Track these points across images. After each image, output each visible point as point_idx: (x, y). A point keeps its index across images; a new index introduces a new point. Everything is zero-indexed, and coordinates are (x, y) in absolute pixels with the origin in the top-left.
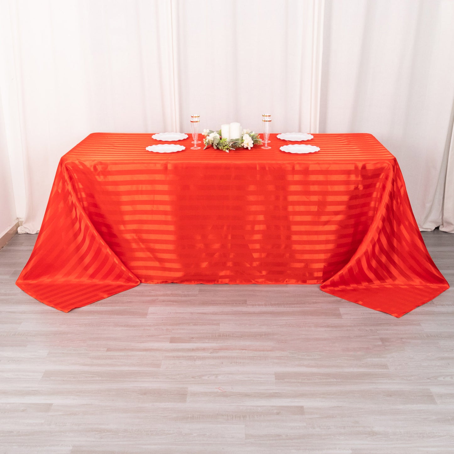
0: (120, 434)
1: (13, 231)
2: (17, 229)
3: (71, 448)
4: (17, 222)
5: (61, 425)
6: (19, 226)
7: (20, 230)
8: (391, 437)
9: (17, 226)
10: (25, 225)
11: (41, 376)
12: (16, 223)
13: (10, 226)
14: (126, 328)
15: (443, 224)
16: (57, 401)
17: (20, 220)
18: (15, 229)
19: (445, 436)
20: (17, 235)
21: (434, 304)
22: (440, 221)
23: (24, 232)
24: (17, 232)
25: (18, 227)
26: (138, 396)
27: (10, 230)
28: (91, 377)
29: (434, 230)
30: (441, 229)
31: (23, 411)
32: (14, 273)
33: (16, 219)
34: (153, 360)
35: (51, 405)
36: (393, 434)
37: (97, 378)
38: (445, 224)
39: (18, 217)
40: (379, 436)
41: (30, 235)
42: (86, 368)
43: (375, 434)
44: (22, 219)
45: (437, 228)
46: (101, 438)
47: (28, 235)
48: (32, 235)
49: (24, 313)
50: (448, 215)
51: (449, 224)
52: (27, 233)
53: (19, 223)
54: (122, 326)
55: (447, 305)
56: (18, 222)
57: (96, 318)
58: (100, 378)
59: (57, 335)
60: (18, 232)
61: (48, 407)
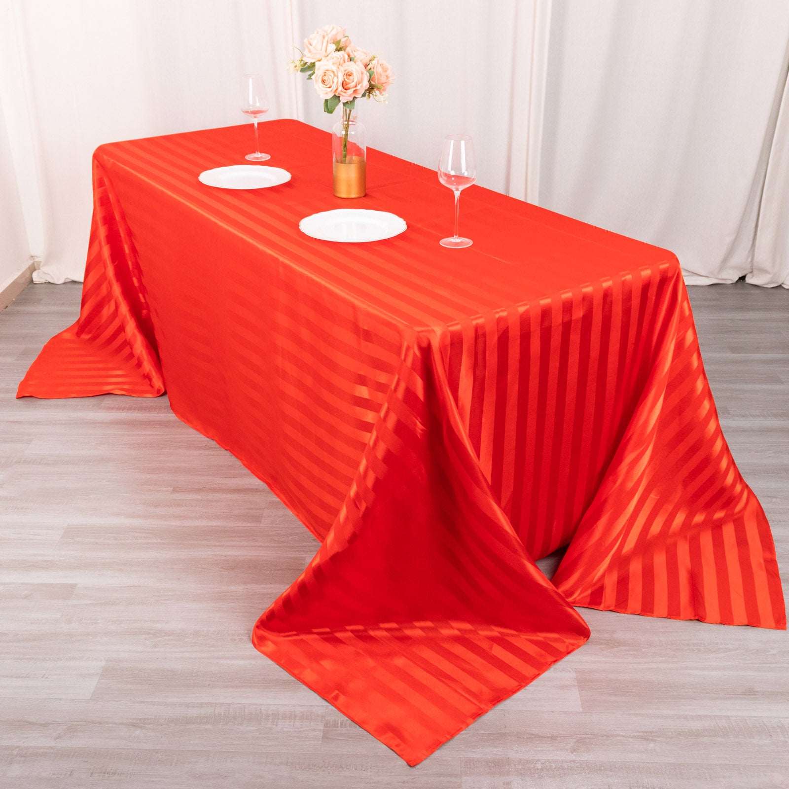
0: (186, 640)
1: (23, 279)
2: (32, 274)
3: (103, 663)
4: (30, 262)
5: (89, 622)
6: (35, 270)
7: (37, 277)
8: (643, 650)
9: (33, 269)
10: (44, 269)
11: (61, 536)
12: (30, 264)
13: (18, 270)
14: (207, 452)
15: (752, 272)
16: (83, 579)
17: (37, 259)
18: (28, 275)
19: (737, 649)
20: (31, 286)
21: (729, 413)
22: (748, 266)
23: (43, 281)
24: (32, 281)
25: (33, 272)
26: (220, 571)
27: (20, 277)
28: (145, 537)
29: (737, 281)
30: (749, 280)
31: (26, 597)
32: (25, 353)
33: (30, 258)
34: (250, 509)
35: (73, 586)
36: (647, 645)
37: (155, 541)
38: (755, 272)
39: (33, 255)
40: (623, 648)
41: (53, 286)
42: (136, 522)
43: (616, 644)
44: (39, 257)
45: (742, 278)
46: (155, 646)
47: (50, 285)
48: (56, 286)
49: (37, 423)
50: (762, 256)
51: (763, 271)
52: (49, 283)
53: (35, 264)
54: (200, 448)
55: (751, 416)
56: (33, 264)
57: (156, 433)
58: (159, 540)
59: (91, 464)
60: (34, 280)
61: (68, 591)
